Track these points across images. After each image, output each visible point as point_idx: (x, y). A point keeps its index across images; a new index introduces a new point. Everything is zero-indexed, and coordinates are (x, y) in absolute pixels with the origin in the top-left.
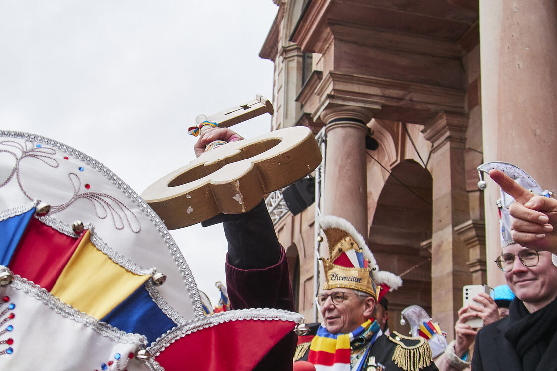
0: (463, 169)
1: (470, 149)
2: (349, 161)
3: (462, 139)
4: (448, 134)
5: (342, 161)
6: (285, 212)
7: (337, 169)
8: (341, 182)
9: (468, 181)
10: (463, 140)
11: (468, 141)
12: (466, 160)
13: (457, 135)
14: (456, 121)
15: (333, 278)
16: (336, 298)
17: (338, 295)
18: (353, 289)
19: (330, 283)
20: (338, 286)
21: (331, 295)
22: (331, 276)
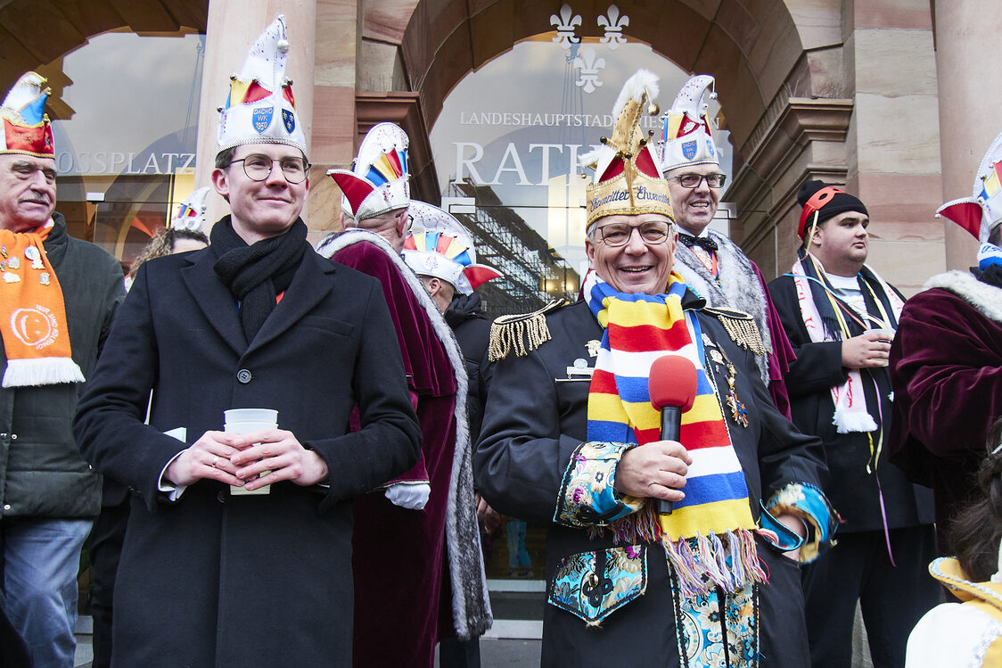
15: (641, 196)
16: (646, 232)
17: (653, 228)
18: (667, 216)
19: (637, 203)
20: (651, 210)
21: (639, 228)
22: (637, 191)
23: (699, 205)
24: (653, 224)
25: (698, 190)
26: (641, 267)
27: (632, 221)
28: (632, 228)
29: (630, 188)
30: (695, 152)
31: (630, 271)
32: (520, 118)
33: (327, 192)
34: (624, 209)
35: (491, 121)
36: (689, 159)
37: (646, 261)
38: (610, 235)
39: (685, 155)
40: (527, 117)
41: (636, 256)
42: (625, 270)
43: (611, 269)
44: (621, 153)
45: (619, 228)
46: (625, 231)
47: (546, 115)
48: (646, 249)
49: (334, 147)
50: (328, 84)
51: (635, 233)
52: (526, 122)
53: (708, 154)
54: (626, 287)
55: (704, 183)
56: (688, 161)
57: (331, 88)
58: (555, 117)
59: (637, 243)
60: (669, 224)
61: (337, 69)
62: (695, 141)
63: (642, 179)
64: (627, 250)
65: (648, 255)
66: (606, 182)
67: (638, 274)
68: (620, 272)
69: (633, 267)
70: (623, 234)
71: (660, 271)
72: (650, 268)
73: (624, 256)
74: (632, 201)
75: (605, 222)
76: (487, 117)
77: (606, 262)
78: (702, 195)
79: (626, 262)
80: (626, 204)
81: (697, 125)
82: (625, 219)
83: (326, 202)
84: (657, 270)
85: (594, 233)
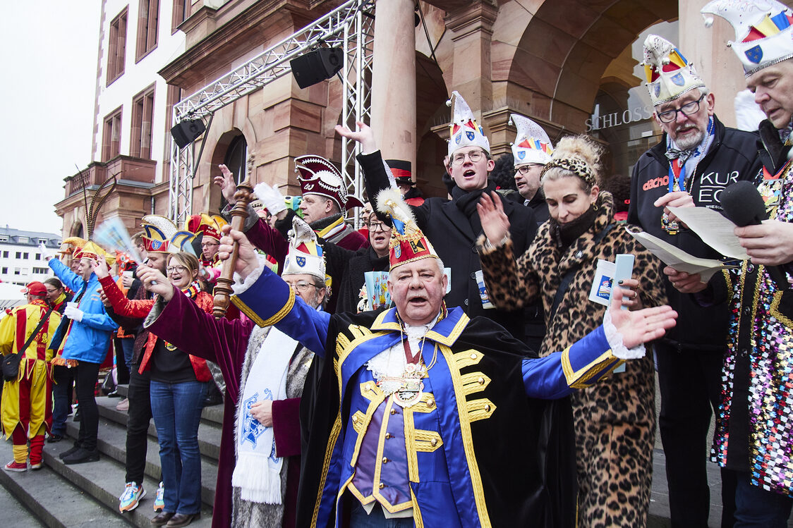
0: (489, 60)
1: (497, 42)
2: (406, 32)
3: (490, 31)
4: (479, 24)
5: (398, 30)
6: (286, 71)
7: (394, 38)
8: (398, 51)
9: (493, 72)
10: (490, 33)
11: (494, 34)
12: (491, 51)
13: (486, 26)
14: (489, 13)
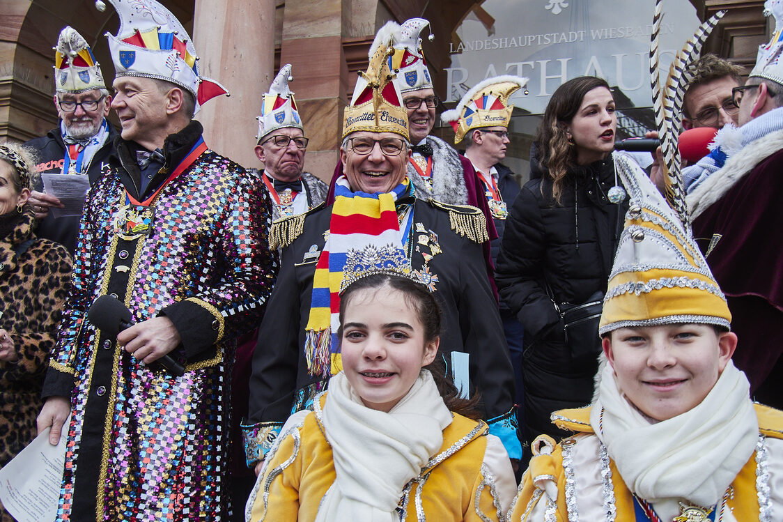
15: (384, 118)
16: (386, 146)
17: (392, 144)
18: (403, 136)
19: (381, 123)
20: (391, 129)
21: (380, 142)
22: (381, 114)
23: (421, 122)
24: (392, 140)
25: (419, 110)
26: (379, 172)
27: (376, 137)
28: (375, 141)
29: (376, 112)
30: (416, 80)
31: (371, 175)
32: (498, 42)
33: (320, 121)
34: (370, 127)
35: (475, 48)
36: (412, 86)
37: (384, 168)
38: (358, 146)
39: (408, 83)
40: (503, 41)
41: (376, 164)
42: (366, 173)
43: (356, 171)
44: (372, 84)
45: (364, 140)
46: (369, 143)
47: (520, 38)
48: (384, 158)
49: (326, 85)
50: (321, 36)
51: (377, 146)
52: (503, 45)
53: (426, 81)
54: (366, 187)
55: (424, 105)
56: (410, 87)
57: (323, 38)
58: (528, 38)
59: (377, 153)
60: (403, 141)
61: (328, 22)
62: (416, 71)
63: (386, 105)
64: (370, 158)
65: (386, 163)
66: (359, 106)
67: (376, 179)
68: (363, 175)
69: (373, 171)
70: (368, 146)
71: (394, 176)
72: (386, 174)
73: (366, 162)
74: (377, 121)
75: (355, 136)
76: (471, 43)
77: (353, 166)
78: (422, 114)
79: (368, 167)
80: (372, 123)
81: (416, 59)
82: (370, 135)
83: (320, 129)
84: (391, 176)
85: (347, 143)
